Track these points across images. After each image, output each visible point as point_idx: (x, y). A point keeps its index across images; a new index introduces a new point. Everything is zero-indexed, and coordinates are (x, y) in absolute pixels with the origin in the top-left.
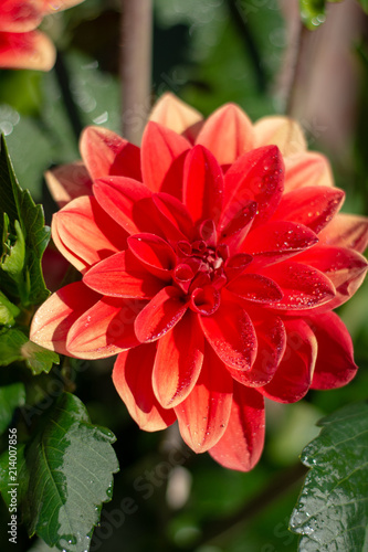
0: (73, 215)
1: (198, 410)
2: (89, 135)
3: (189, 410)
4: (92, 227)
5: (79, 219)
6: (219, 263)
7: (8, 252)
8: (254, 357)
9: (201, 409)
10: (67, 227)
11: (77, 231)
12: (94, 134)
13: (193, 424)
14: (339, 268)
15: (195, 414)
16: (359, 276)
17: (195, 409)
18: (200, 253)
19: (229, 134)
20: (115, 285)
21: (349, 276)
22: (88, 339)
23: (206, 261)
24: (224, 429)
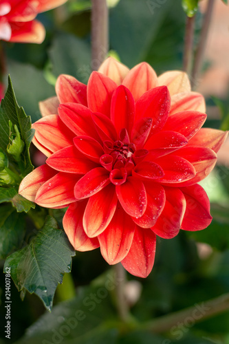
0: (44, 125)
1: (114, 240)
2: (61, 79)
3: (109, 240)
4: (57, 133)
5: (49, 128)
6: (129, 154)
7: (11, 143)
8: (144, 210)
9: (117, 240)
10: (41, 132)
11: (47, 134)
12: (64, 79)
13: (110, 248)
14: (203, 160)
15: (112, 242)
16: (212, 164)
17: (113, 240)
18: (118, 148)
19: (143, 79)
20: (67, 166)
21: (207, 165)
22: (50, 196)
23: (122, 153)
24: (128, 252)
